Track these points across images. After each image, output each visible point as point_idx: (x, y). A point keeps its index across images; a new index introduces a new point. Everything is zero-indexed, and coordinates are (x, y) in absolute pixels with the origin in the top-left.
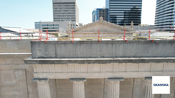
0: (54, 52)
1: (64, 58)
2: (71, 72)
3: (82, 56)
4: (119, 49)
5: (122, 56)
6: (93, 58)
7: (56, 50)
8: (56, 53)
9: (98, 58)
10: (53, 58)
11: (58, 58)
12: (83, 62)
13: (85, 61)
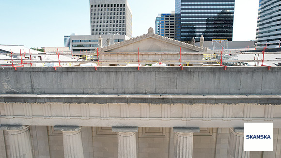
0: (30, 85)
1: (45, 93)
2: (57, 116)
3: (71, 91)
4: (127, 81)
5: (133, 92)
6: (88, 94)
7: (31, 81)
8: (32, 86)
9: (95, 94)
10: (29, 93)
11: (36, 93)
12: (69, 101)
13: (73, 100)
